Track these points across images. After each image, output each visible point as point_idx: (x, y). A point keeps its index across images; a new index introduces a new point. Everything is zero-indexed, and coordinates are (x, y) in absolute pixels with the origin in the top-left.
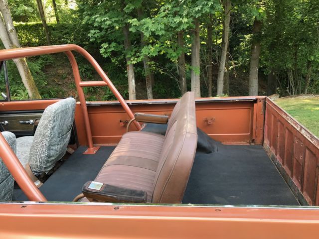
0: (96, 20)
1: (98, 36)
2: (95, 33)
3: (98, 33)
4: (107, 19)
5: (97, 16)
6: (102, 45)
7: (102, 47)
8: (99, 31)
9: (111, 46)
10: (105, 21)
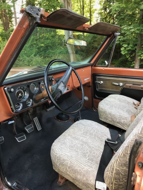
0: (124, 29)
1: (122, 40)
2: (120, 38)
3: (122, 38)
4: (132, 28)
5: (125, 26)
6: (123, 45)
7: (123, 47)
8: (123, 37)
9: (129, 46)
10: (130, 29)
